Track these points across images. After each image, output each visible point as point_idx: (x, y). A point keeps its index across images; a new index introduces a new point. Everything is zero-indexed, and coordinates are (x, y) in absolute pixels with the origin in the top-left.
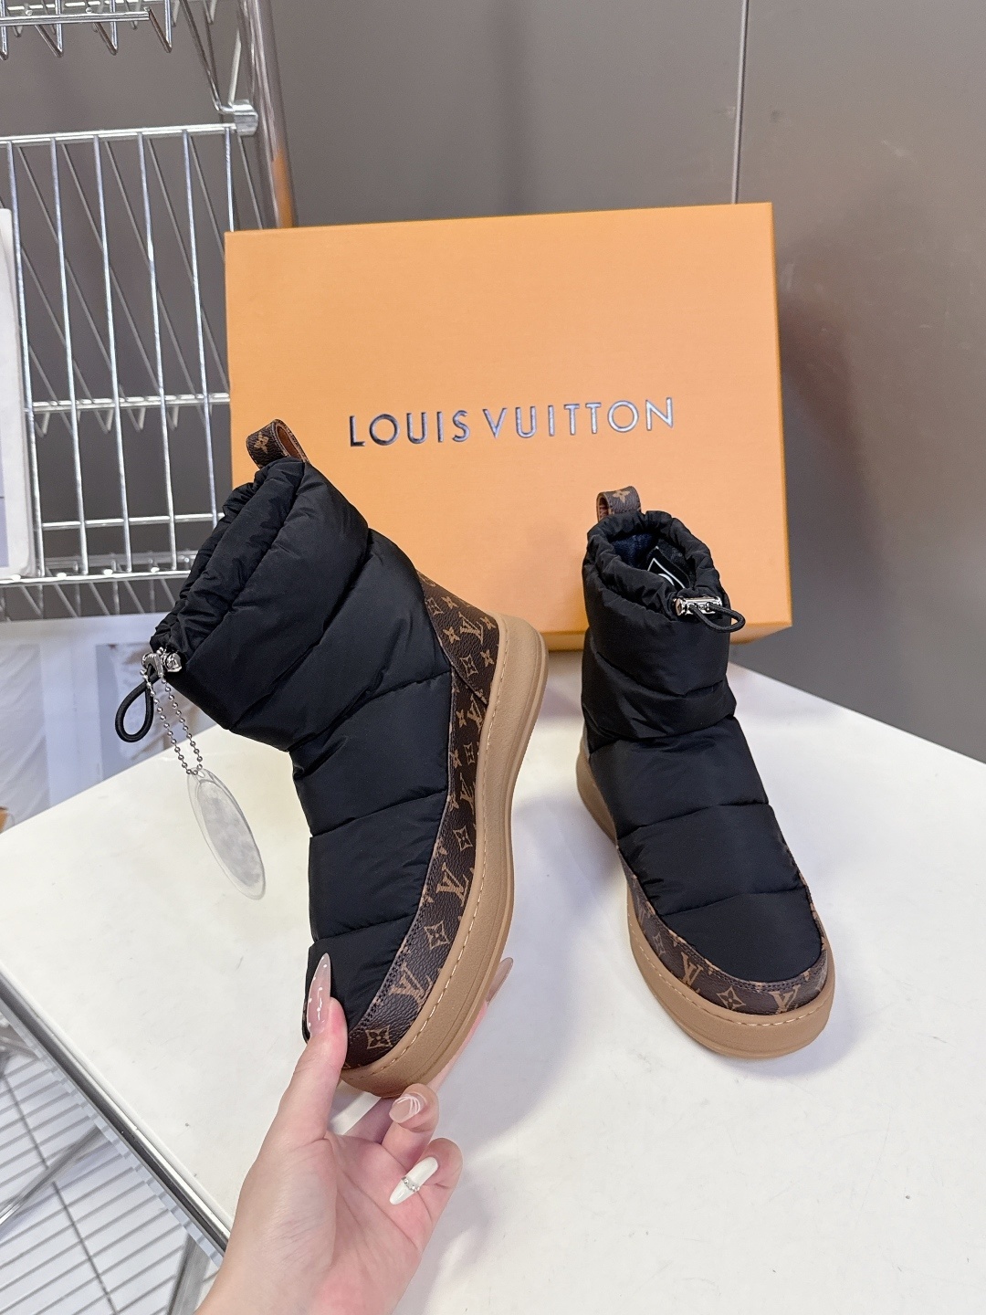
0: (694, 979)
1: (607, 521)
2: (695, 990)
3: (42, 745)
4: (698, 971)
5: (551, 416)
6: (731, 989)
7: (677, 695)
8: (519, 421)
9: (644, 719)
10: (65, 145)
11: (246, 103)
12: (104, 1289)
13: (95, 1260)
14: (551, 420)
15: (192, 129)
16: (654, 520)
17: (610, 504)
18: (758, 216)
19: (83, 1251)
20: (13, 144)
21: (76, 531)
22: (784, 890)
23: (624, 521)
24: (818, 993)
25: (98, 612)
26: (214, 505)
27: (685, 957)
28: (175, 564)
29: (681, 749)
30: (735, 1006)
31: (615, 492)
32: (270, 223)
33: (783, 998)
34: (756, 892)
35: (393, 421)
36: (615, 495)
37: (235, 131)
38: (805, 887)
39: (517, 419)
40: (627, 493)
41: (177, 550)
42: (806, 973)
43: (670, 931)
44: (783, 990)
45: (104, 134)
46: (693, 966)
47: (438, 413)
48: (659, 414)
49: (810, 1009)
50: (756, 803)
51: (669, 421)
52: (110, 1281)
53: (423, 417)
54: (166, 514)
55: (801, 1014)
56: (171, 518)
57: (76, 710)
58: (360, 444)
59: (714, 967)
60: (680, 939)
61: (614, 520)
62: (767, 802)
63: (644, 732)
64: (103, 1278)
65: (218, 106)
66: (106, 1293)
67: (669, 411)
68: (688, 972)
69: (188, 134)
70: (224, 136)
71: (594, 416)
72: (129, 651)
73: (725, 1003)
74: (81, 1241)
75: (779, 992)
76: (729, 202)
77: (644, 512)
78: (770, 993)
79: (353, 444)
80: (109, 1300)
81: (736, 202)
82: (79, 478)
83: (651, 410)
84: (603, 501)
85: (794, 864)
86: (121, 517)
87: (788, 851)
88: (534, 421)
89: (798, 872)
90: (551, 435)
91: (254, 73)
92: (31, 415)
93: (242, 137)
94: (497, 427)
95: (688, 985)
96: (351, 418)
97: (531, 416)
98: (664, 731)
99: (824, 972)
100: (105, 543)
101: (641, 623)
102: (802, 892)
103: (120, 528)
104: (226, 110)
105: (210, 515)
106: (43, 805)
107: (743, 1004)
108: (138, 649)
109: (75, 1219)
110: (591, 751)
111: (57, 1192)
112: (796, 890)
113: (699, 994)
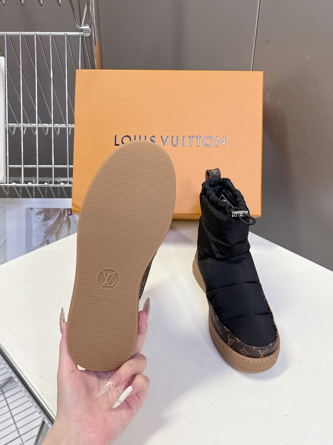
0: (231, 344)
1: (209, 180)
2: (231, 348)
3: (5, 241)
4: (233, 341)
5: (184, 140)
6: (244, 348)
7: (231, 244)
8: (173, 141)
9: (219, 251)
10: (25, 36)
11: (87, 26)
12: (17, 427)
13: (14, 417)
14: (184, 141)
15: (68, 33)
16: (224, 181)
17: (210, 174)
18: (259, 76)
19: (10, 414)
20: (7, 35)
21: (20, 169)
22: (264, 314)
23: (215, 181)
24: (274, 351)
25: (28, 197)
26: (68, 163)
27: (229, 336)
28: (53, 182)
29: (230, 262)
30: (245, 354)
31: (212, 170)
32: (93, 68)
33: (262, 353)
34: (255, 315)
35: (130, 138)
36: (212, 171)
37: (83, 35)
38: (271, 313)
39: (172, 140)
40: (216, 171)
41: (54, 177)
42: (271, 344)
43: (224, 326)
44: (263, 350)
45: (38, 33)
46: (231, 339)
47: (145, 136)
48: (221, 141)
49: (271, 357)
50: (255, 282)
51: (224, 144)
52: (19, 425)
53: (140, 137)
54: (52, 165)
55: (268, 358)
56: (53, 166)
57: (18, 230)
58: (118, 145)
59: (239, 340)
60: (227, 329)
61: (211, 180)
62: (259, 282)
63: (218, 256)
64: (17, 424)
65: (78, 26)
66: (17, 429)
67: (224, 140)
68: (229, 341)
69: (67, 35)
70: (79, 36)
71: (198, 140)
72: (37, 211)
73: (242, 353)
74: (10, 411)
75: (261, 350)
76: (250, 70)
77: (222, 178)
78: (258, 351)
79: (116, 145)
80: (18, 431)
81: (252, 71)
82: (22, 150)
83: (218, 140)
84: (208, 173)
85: (268, 304)
86: (36, 165)
87: (266, 299)
88: (178, 141)
89: (269, 307)
90: (183, 146)
91: (90, 16)
92: (7, 128)
93: (85, 37)
94: (165, 142)
95: (229, 346)
96: (116, 136)
97: (177, 139)
98: (226, 256)
99: (277, 344)
100: (30, 173)
101: (220, 218)
102: (270, 315)
103: (35, 169)
104: (80, 27)
105: (66, 166)
106: (5, 261)
107: (248, 354)
108: (40, 210)
109: (8, 403)
110: (199, 260)
111: (3, 393)
112: (268, 314)
113: (233, 349)
